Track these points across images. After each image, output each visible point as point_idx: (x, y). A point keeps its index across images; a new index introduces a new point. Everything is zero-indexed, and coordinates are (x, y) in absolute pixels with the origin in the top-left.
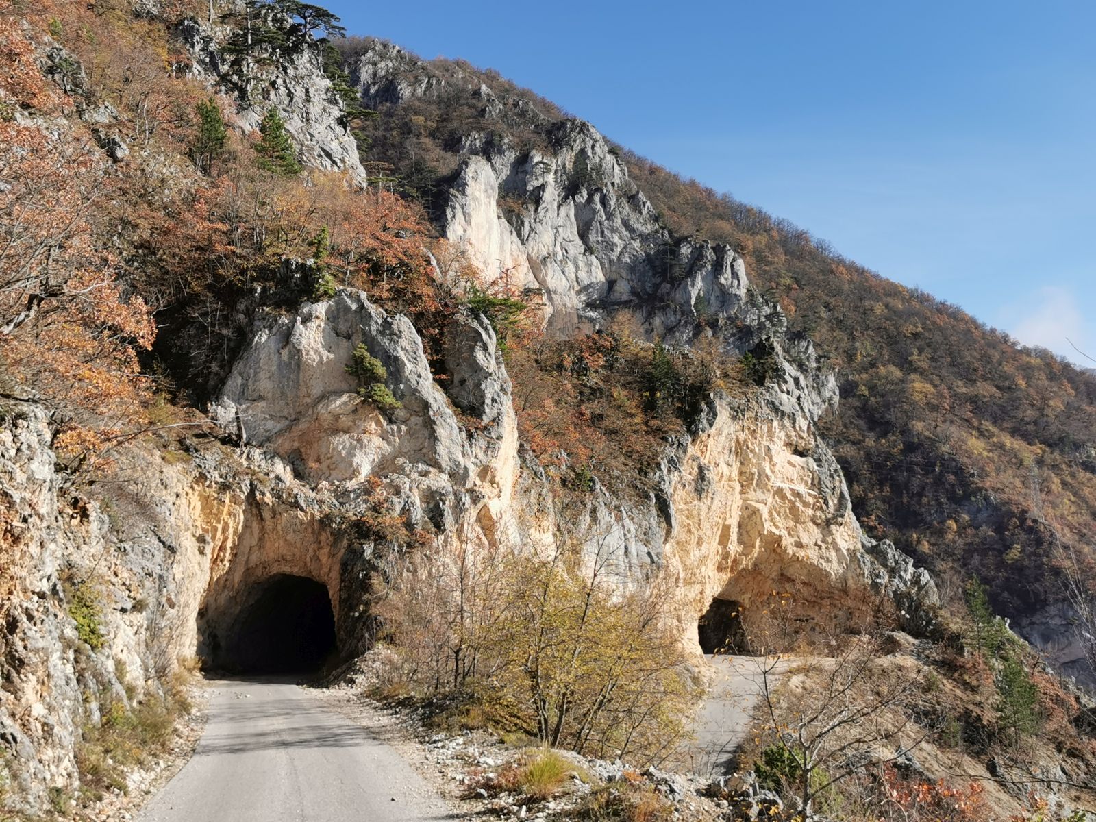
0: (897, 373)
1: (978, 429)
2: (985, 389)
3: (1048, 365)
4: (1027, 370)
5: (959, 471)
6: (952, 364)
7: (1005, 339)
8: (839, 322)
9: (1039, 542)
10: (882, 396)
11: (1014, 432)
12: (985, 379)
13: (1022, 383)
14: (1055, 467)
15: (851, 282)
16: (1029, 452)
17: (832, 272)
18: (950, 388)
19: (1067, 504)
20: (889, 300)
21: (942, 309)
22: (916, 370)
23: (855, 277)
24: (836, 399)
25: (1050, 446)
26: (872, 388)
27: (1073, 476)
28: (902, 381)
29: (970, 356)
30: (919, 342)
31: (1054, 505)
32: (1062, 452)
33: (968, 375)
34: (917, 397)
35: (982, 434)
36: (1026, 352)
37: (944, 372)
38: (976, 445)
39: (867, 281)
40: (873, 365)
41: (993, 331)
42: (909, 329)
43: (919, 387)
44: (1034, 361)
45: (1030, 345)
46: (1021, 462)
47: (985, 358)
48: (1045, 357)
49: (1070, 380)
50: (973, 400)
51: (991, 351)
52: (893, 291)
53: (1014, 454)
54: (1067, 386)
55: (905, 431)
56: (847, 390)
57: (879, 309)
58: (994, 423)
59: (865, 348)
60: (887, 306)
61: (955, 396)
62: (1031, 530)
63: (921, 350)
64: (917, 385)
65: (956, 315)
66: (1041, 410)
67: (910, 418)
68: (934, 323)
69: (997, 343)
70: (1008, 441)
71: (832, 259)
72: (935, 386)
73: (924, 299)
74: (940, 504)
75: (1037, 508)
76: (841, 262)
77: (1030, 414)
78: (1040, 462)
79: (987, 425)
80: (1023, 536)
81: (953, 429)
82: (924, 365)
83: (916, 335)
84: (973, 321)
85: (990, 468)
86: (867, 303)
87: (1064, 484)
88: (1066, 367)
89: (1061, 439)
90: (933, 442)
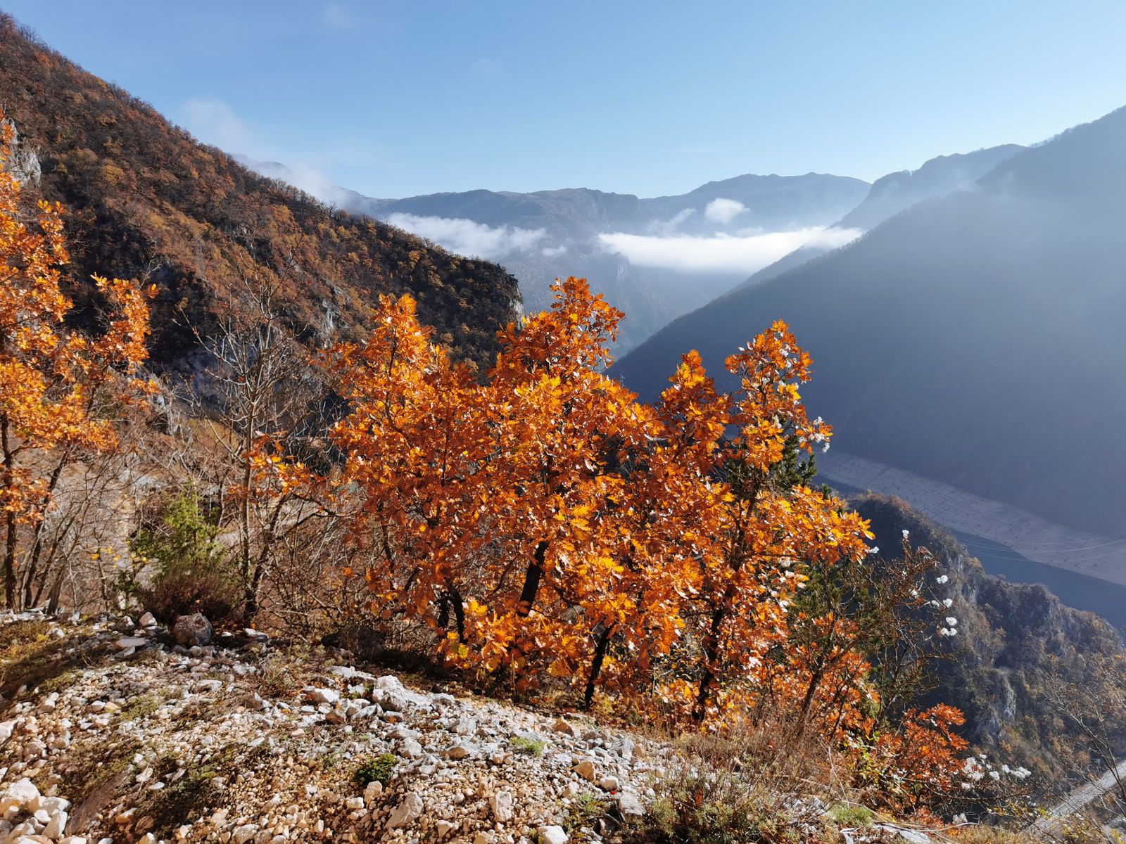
0: (93, 156)
1: (160, 207)
2: (166, 176)
3: (217, 160)
4: (200, 164)
5: (142, 240)
6: (140, 153)
7: (186, 137)
8: (41, 105)
9: (201, 295)
10: (80, 174)
11: (188, 212)
12: (166, 167)
13: (195, 174)
14: (217, 240)
15: (53, 70)
16: (197, 228)
17: (35, 59)
18: (138, 173)
19: (223, 267)
20: (87, 91)
21: (135, 105)
22: (110, 155)
23: (58, 66)
24: (38, 174)
25: (214, 224)
26: (71, 167)
27: (230, 247)
28: (98, 163)
29: (155, 148)
30: (114, 132)
31: (214, 268)
32: (223, 230)
33: (154, 164)
34: (110, 178)
35: (163, 211)
36: (203, 148)
37: (133, 159)
38: (157, 220)
39: (69, 71)
40: (72, 147)
41: (177, 128)
42: (104, 119)
43: (111, 170)
44: (207, 157)
45: (206, 143)
46: (192, 236)
47: (169, 152)
48: (217, 155)
49: (234, 175)
50: (157, 184)
51: (172, 146)
52: (93, 83)
53: (186, 228)
54: (230, 179)
55: (99, 205)
56: (47, 166)
57: (78, 98)
58: (173, 203)
59: (65, 129)
60: (86, 97)
61: (142, 179)
62: (196, 287)
63: (114, 139)
64: (109, 168)
65: (147, 112)
66: (208, 196)
67: (103, 195)
68: (126, 117)
69: (180, 138)
70: (183, 219)
71: (35, 46)
72: (125, 170)
73: (119, 94)
74: (126, 266)
75: (201, 271)
76: (45, 50)
77: (200, 198)
78: (206, 236)
79: (167, 205)
80: (190, 291)
81: (139, 206)
82: (116, 151)
83: (111, 125)
84: (161, 119)
85: (167, 239)
86: (68, 92)
87: (223, 253)
88: (231, 164)
89: (222, 220)
90: (121, 216)
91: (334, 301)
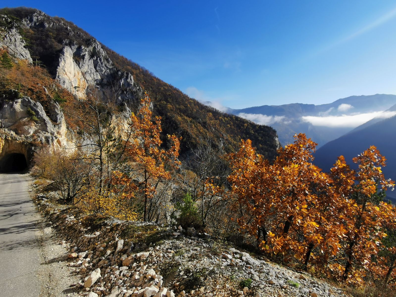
0: (165, 103)
1: (180, 115)
2: (182, 107)
3: (194, 102)
4: (190, 103)
5: (176, 123)
6: (176, 101)
7: (187, 96)
8: (154, 91)
9: (189, 137)
10: (162, 107)
11: (187, 116)
12: (182, 105)
13: (189, 106)
14: (194, 123)
15: (157, 82)
16: (189, 120)
17: (153, 80)
18: (175, 106)
19: (195, 130)
20: (165, 87)
21: (175, 89)
22: (169, 102)
23: (158, 81)
24: (153, 108)
25: (193, 118)
26: (160, 106)
27: (197, 124)
28: (166, 104)
29: (180, 100)
30: (170, 96)
31: (193, 130)
32: (195, 120)
33: (179, 104)
34: (169, 108)
35: (181, 116)
36: (191, 99)
37: (174, 103)
38: (179, 118)
39: (160, 82)
40: (160, 101)
41: (185, 94)
42: (168, 93)
43: (169, 106)
44: (192, 101)
45: (192, 98)
46: (187, 122)
47: (183, 100)
48: (194, 100)
49: (198, 106)
50: (180, 109)
51: (184, 99)
52: (166, 85)
53: (186, 120)
54: (197, 106)
55: (166, 115)
56: (155, 106)
57: (162, 89)
58: (183, 114)
59: (159, 97)
60: (164, 88)
61: (176, 108)
62: (188, 135)
63: (170, 98)
64: (169, 105)
65: (178, 91)
66: (192, 111)
67: (167, 112)
68: (173, 92)
69: (185, 97)
70: (185, 118)
71: (153, 77)
72: (172, 106)
73: (171, 87)
74: (172, 130)
75: (189, 131)
76: (155, 77)
77: (190, 112)
78: (191, 122)
79: (182, 114)
80: (186, 136)
81: (175, 115)
82: (170, 101)
83: (169, 95)
84: (181, 92)
85: (182, 123)
86: (160, 87)
87: (195, 126)
88: (198, 103)
89: (195, 117)
90: (171, 117)
91: (223, 138)
